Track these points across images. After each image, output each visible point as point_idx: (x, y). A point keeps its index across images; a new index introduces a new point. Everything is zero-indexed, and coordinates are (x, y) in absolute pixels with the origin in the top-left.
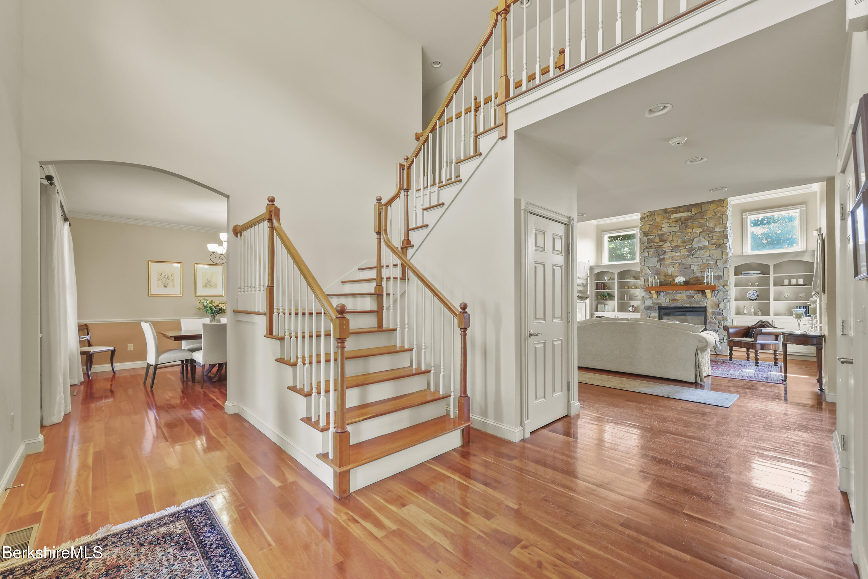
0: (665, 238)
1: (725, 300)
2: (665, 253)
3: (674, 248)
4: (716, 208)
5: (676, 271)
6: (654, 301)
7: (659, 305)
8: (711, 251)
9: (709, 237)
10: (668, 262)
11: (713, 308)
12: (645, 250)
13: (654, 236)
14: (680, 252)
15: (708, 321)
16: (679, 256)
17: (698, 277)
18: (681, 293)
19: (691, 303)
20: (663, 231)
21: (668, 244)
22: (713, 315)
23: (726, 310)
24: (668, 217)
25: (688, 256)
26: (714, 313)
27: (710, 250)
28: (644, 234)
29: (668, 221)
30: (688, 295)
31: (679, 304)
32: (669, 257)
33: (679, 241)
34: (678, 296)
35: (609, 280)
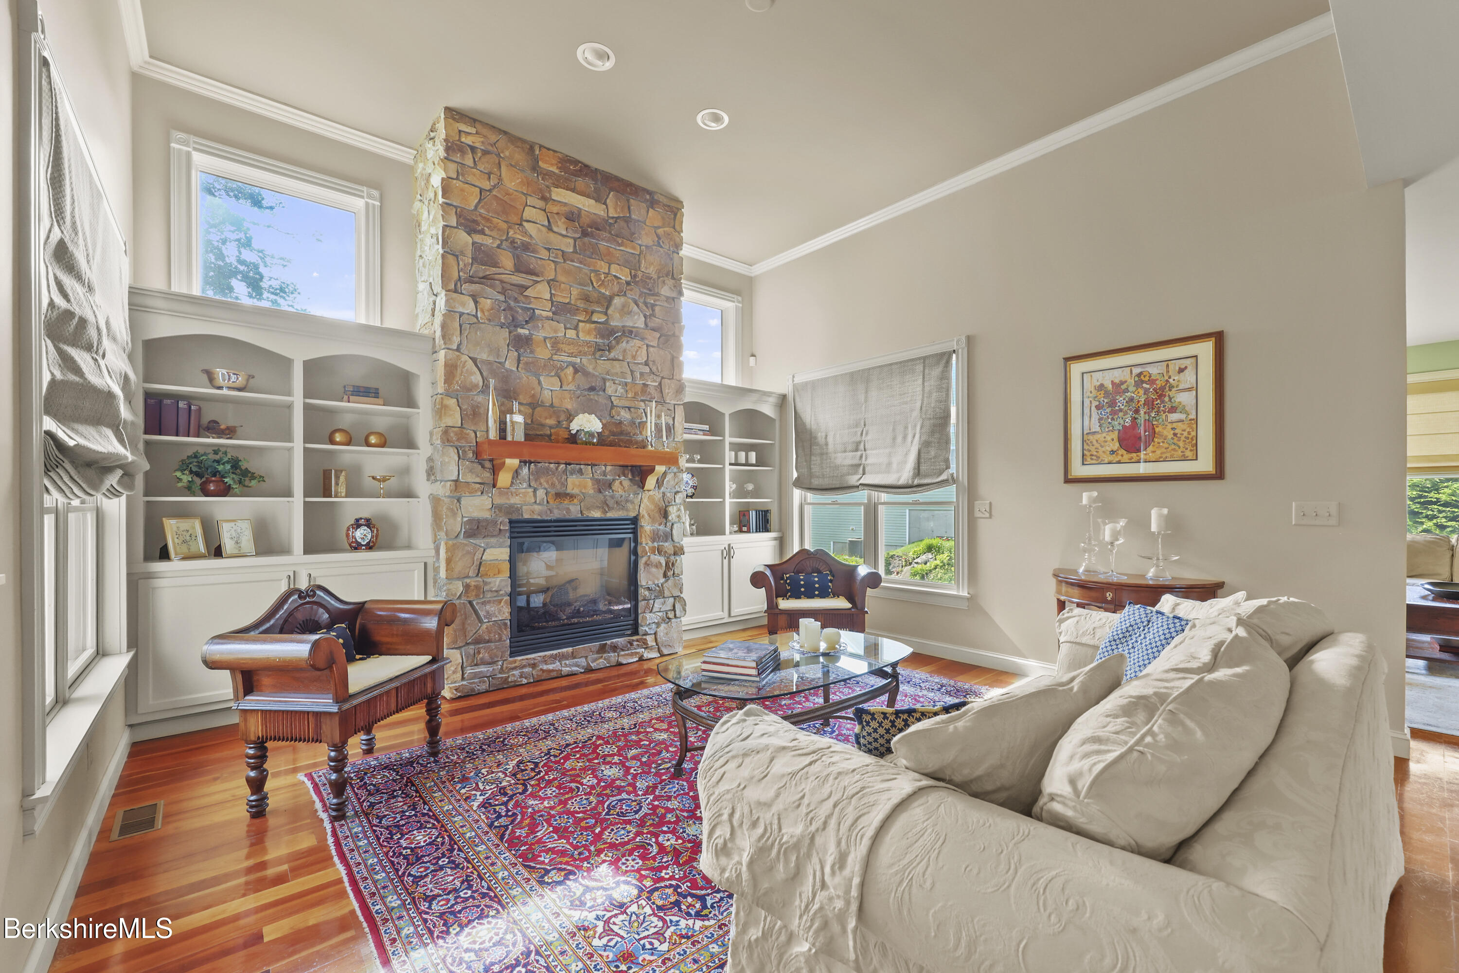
0: (533, 264)
1: (677, 497)
2: (532, 318)
3: (560, 310)
4: (660, 224)
5: (567, 395)
6: (498, 501)
7: (515, 517)
8: (651, 349)
9: (646, 304)
10: (543, 353)
11: (653, 520)
12: (466, 287)
13: (498, 242)
14: (576, 328)
15: (642, 562)
16: (571, 342)
17: (621, 423)
18: (580, 472)
19: (605, 506)
20: (525, 233)
21: (542, 291)
22: (653, 541)
23: (679, 525)
24: (541, 190)
25: (599, 349)
26: (655, 536)
27: (648, 346)
28: (459, 216)
29: (540, 204)
30: (598, 481)
31: (574, 511)
32: (545, 338)
33: (575, 292)
34: (573, 483)
35: (240, 389)
